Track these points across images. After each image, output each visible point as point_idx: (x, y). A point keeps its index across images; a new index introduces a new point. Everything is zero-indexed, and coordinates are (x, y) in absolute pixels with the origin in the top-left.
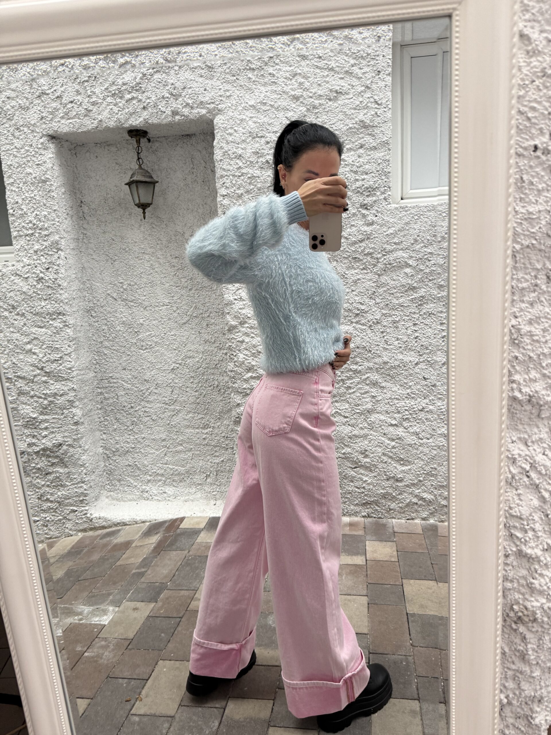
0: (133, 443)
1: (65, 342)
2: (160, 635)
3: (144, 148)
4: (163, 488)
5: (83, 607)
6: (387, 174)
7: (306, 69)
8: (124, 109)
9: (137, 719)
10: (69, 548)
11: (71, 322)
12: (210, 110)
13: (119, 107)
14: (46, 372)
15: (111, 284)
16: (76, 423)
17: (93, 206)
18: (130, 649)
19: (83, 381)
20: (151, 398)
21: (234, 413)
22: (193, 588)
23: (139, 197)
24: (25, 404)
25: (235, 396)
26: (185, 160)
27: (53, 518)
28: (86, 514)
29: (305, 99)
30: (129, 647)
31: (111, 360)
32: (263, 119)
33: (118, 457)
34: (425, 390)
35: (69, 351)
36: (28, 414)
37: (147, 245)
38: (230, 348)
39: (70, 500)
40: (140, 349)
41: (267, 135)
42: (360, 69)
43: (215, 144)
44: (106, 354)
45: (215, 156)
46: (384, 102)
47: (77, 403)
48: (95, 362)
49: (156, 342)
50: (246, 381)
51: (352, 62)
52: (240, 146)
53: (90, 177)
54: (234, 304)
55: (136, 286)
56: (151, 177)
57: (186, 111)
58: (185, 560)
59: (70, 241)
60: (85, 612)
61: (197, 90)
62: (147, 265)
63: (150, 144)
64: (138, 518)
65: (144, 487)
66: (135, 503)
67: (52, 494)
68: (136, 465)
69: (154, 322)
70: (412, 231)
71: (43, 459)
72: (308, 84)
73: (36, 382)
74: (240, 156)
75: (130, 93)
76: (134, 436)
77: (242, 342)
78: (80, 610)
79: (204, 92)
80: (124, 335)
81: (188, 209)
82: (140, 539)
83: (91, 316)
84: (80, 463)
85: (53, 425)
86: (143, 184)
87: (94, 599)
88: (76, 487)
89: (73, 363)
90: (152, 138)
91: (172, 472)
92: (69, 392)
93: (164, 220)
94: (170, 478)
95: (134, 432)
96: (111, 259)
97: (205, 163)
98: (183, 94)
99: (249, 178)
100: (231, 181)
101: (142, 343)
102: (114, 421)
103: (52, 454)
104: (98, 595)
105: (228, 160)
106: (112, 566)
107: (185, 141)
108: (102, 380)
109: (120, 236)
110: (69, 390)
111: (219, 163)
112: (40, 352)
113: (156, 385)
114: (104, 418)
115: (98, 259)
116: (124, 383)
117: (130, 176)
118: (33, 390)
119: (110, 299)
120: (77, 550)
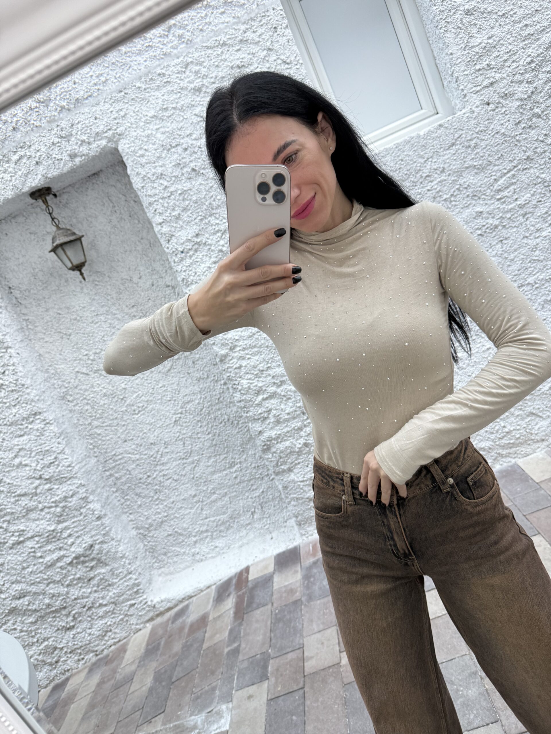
0: (165, 512)
1: (53, 440)
2: (292, 720)
3: (53, 206)
4: (213, 544)
5: (193, 717)
7: (196, 55)
8: (16, 172)
10: (144, 646)
11: (51, 418)
12: (110, 138)
13: (10, 172)
14: (46, 480)
15: (75, 360)
16: (99, 518)
17: (24, 287)
19: (88, 472)
20: (165, 459)
21: (258, 442)
22: (297, 647)
23: (70, 260)
24: (38, 519)
25: (254, 425)
26: (102, 202)
27: (114, 620)
28: (146, 603)
29: (207, 87)
31: (108, 438)
32: (170, 126)
33: (153, 532)
35: (61, 449)
36: (44, 529)
37: (97, 306)
38: (229, 379)
39: (125, 596)
40: (133, 414)
41: (182, 141)
42: (254, 32)
43: (129, 172)
44: (99, 434)
45: (134, 185)
46: (293, 58)
47: (91, 497)
48: (91, 447)
49: (147, 401)
50: (260, 405)
51: (243, 27)
53: (7, 259)
56: (74, 234)
57: (84, 149)
58: (273, 616)
59: (15, 334)
60: (199, 723)
61: (87, 122)
62: (106, 326)
63: (58, 198)
64: (202, 586)
65: (193, 550)
66: (191, 569)
67: (103, 598)
68: (176, 532)
69: (137, 381)
71: (79, 567)
72: (205, 70)
73: (40, 493)
74: (162, 174)
75: (15, 153)
76: (162, 504)
77: (240, 367)
78: (192, 723)
79: (95, 121)
80: (111, 407)
81: (126, 252)
82: (214, 609)
83: (69, 401)
84: (119, 555)
85: (76, 529)
86: (68, 245)
87: (199, 701)
88: (125, 581)
89: (70, 459)
90: (58, 191)
91: (215, 524)
92: (78, 490)
93: (105, 273)
94: (216, 531)
95: (161, 500)
96: (66, 334)
97: (125, 196)
98: (74, 133)
99: (180, 194)
100: (163, 206)
101: (133, 408)
102: (135, 498)
103: (87, 559)
104: (201, 694)
105: (150, 184)
106: (200, 652)
107: (94, 181)
108: (106, 461)
109: (65, 307)
110: (77, 488)
111: (142, 191)
112: (31, 461)
113: (165, 444)
114: (123, 498)
115: (51, 340)
116: (130, 455)
117: (51, 241)
118: (40, 502)
119: (82, 375)
120: (153, 645)
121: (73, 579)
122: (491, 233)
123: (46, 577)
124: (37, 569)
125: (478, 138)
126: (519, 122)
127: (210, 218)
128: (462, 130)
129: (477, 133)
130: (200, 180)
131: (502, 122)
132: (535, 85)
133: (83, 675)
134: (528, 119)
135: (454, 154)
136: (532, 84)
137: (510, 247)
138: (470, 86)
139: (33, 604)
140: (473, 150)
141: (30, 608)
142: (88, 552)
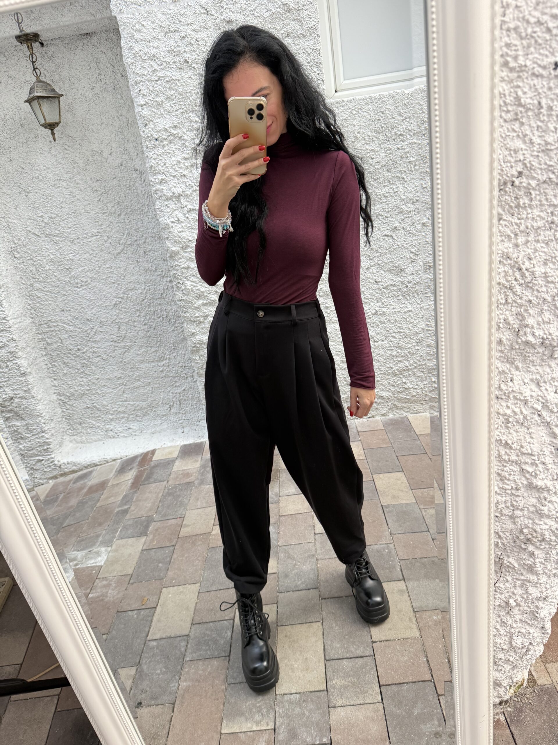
0: (87, 386)
2: (158, 566)
3: (38, 55)
4: (127, 425)
5: (75, 552)
6: (318, 66)
9: (155, 643)
15: (29, 219)
16: (24, 374)
18: (132, 584)
19: (21, 330)
20: (97, 338)
21: (190, 344)
22: (179, 516)
23: (44, 116)
25: (189, 326)
26: (89, 65)
28: (53, 461)
30: (131, 581)
31: (47, 303)
33: (73, 401)
34: (378, 293)
37: (62, 170)
38: (175, 276)
39: (34, 451)
40: (75, 287)
41: (181, 28)
43: (122, 44)
44: (39, 297)
45: (124, 58)
47: (20, 353)
48: (29, 307)
49: (91, 278)
50: (198, 308)
52: (151, 44)
54: (172, 227)
55: (58, 219)
56: (54, 90)
58: (166, 490)
60: (79, 557)
62: (66, 193)
63: (44, 48)
64: (108, 457)
65: (107, 426)
66: (101, 443)
68: (95, 406)
69: (85, 256)
70: (351, 128)
74: (154, 56)
76: (86, 378)
77: (188, 268)
78: (73, 556)
80: (55, 274)
81: (102, 124)
82: (114, 478)
83: (15, 257)
84: (36, 413)
86: (45, 100)
87: (83, 542)
88: (37, 438)
90: (45, 41)
91: (133, 407)
92: (9, 343)
93: (77, 139)
94: (132, 414)
95: (87, 374)
96: (25, 190)
97: (113, 66)
99: (167, 81)
100: (148, 88)
101: (76, 281)
102: (62, 366)
103: (4, 409)
104: (86, 538)
105: (140, 63)
106: (93, 508)
107: (85, 41)
108: (42, 324)
109: (29, 163)
110: (8, 341)
111: (131, 67)
113: (100, 323)
114: (51, 364)
115: (9, 192)
116: (65, 325)
117: (29, 91)
119: (32, 236)
120: (52, 498)
127: (191, 114)
130: (190, 74)
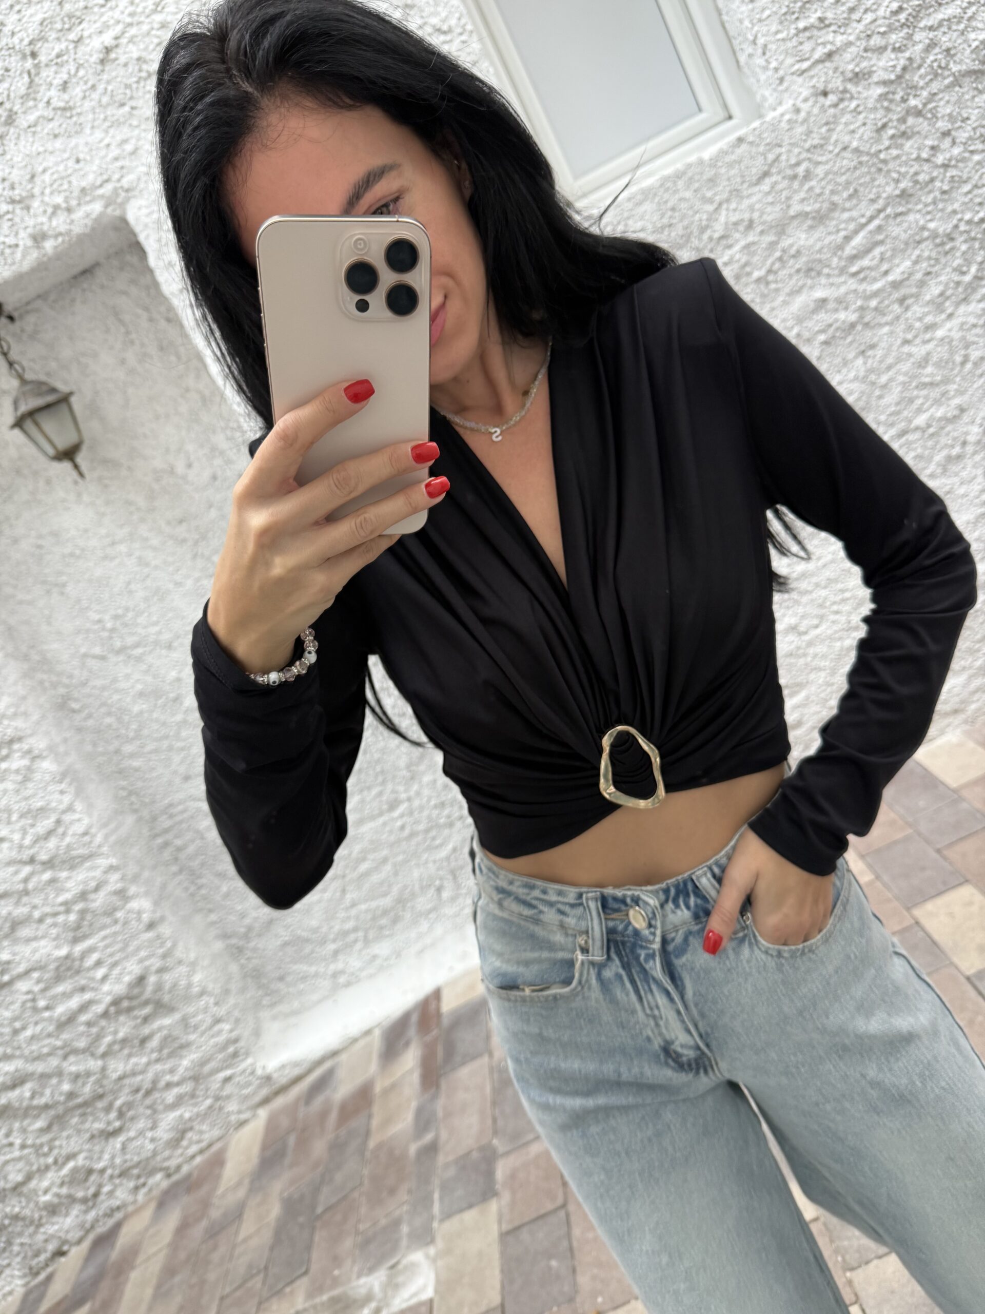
1: (50, 788)
3: (9, 339)
4: (368, 951)
5: (363, 1279)
10: (256, 1150)
11: (42, 747)
12: (108, 198)
14: (43, 863)
15: (79, 633)
16: (151, 926)
19: (122, 843)
23: (51, 441)
24: (35, 938)
26: (105, 325)
27: (195, 1110)
28: (253, 1072)
31: (154, 774)
33: (256, 940)
35: (67, 803)
36: (49, 955)
37: (111, 525)
39: (212, 1065)
44: (138, 769)
46: (453, 22)
47: (133, 889)
48: (124, 794)
56: (53, 390)
57: (60, 223)
58: (496, 1076)
60: (376, 1288)
61: (61, 168)
62: (131, 563)
63: (18, 324)
64: (354, 1031)
65: (332, 967)
66: (331, 1001)
67: (172, 1071)
68: (298, 936)
71: (122, 1018)
73: (34, 890)
78: (363, 1291)
79: (77, 167)
80: (155, 715)
81: (157, 417)
82: (382, 1072)
83: (73, 711)
84: (196, 990)
85: (109, 950)
86: (44, 412)
87: (371, 1246)
88: (210, 1036)
89: (86, 821)
90: (16, 309)
91: (369, 916)
92: (109, 876)
93: (121, 461)
94: (372, 927)
96: (56, 585)
97: (146, 309)
98: (37, 191)
102: (217, 880)
103: (135, 1003)
104: (374, 1233)
106: (364, 1155)
107: (85, 286)
108: (154, 819)
109: (50, 534)
110: (105, 872)
112: (12, 832)
114: (194, 883)
115: (28, 597)
117: (12, 407)
118: (35, 907)
119: (93, 661)
120: (274, 1148)
121: (114, 1042)
122: (845, 338)
123: (59, 1043)
124: (42, 1030)
125: (809, 159)
126: (884, 126)
128: (780, 146)
129: (808, 150)
131: (852, 127)
132: (907, 54)
133: (148, 1213)
134: (898, 120)
135: (769, 193)
136: (902, 52)
137: (881, 362)
138: (789, 61)
139: (42, 1095)
140: (802, 185)
141: (35, 1102)
142: (136, 991)
